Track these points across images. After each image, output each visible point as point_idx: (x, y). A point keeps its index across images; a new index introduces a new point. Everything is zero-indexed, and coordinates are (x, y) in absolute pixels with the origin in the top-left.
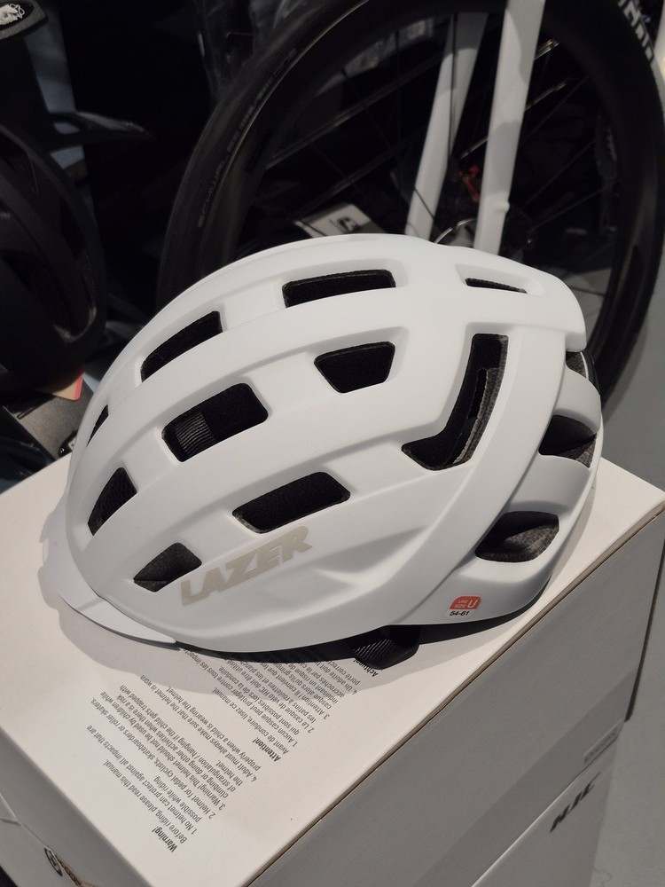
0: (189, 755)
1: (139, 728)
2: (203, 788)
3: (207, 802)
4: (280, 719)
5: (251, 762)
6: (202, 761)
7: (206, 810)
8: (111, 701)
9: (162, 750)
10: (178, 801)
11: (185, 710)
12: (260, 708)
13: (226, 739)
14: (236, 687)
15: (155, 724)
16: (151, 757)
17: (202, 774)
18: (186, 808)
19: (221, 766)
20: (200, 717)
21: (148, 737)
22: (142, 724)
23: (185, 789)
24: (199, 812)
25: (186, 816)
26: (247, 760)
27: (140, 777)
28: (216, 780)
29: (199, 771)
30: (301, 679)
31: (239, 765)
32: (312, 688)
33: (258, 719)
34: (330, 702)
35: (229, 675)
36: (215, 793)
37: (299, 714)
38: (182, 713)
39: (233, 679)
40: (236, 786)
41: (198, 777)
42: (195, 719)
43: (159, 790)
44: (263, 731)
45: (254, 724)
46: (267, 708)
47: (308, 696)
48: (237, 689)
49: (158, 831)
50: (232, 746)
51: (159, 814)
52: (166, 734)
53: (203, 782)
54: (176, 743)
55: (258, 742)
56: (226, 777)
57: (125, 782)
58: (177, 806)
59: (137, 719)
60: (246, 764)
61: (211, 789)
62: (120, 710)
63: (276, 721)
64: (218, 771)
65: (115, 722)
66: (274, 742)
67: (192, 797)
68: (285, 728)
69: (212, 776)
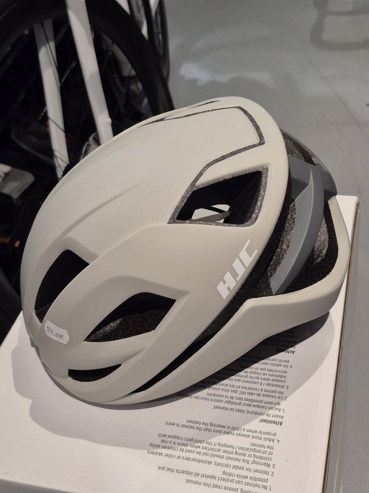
0: (231, 450)
1: (189, 451)
2: (254, 462)
3: (264, 468)
4: (264, 402)
5: (269, 433)
6: (240, 448)
7: (266, 473)
8: (159, 446)
9: (212, 455)
10: (246, 477)
11: (207, 427)
12: (247, 402)
13: (244, 430)
14: (224, 399)
15: (196, 444)
16: (210, 463)
17: (247, 455)
18: (255, 479)
19: (254, 445)
20: (218, 426)
21: (198, 453)
22: (189, 448)
23: (245, 469)
24: (264, 476)
25: (258, 483)
26: (265, 433)
27: (213, 477)
28: (258, 454)
29: (244, 455)
30: (257, 376)
32: (267, 377)
33: (251, 409)
34: (282, 379)
35: (215, 395)
36: (263, 461)
37: (272, 394)
38: (206, 429)
39: (220, 396)
40: (272, 451)
41: (246, 458)
42: (217, 429)
43: (231, 478)
44: (260, 414)
45: (251, 413)
46: (252, 400)
47: (268, 382)
48: (226, 399)
50: (250, 431)
52: (207, 446)
53: (251, 459)
54: (217, 447)
55: (262, 421)
56: (262, 449)
57: (208, 485)
58: (248, 480)
59: (183, 447)
60: (266, 436)
61: (259, 460)
62: (169, 448)
63: (263, 404)
64: (255, 448)
65: (172, 456)
66: (272, 416)
67: (252, 470)
68: (271, 406)
69: (254, 453)
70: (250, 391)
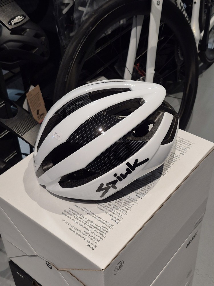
0: (93, 224)
1: (77, 219)
2: (99, 232)
3: (101, 236)
5: (111, 225)
6: (97, 225)
7: (101, 238)
8: (67, 212)
9: (85, 224)
10: (92, 237)
12: (110, 210)
13: (103, 219)
15: (81, 217)
16: (82, 226)
18: (95, 238)
19: (103, 226)
21: (80, 221)
23: (94, 233)
24: (99, 239)
25: (95, 240)
26: (110, 224)
27: (80, 231)
28: (102, 230)
29: (97, 228)
30: (121, 201)
32: (125, 204)
34: (130, 207)
36: (102, 234)
37: (122, 211)
38: (88, 214)
40: (108, 231)
41: (97, 230)
42: (93, 215)
43: (86, 234)
44: (113, 216)
45: (110, 214)
46: (113, 210)
47: (124, 206)
48: (103, 206)
49: (88, 245)
50: (105, 221)
51: (87, 241)
52: (85, 219)
54: (88, 221)
55: (112, 219)
56: (105, 229)
57: (76, 233)
58: (92, 238)
59: (76, 216)
60: (109, 225)
61: (101, 233)
62: (70, 214)
63: (116, 213)
64: (102, 228)
65: (70, 218)
66: (117, 219)
67: (96, 235)
68: (119, 215)
69: (101, 229)
70: (115, 206)
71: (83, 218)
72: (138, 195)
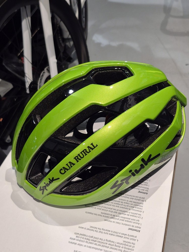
0: (113, 243)
1: (91, 243)
2: (124, 251)
5: (133, 236)
6: (118, 243)
8: (75, 239)
9: (102, 246)
11: (100, 231)
12: (122, 219)
13: (120, 233)
14: (110, 216)
15: (94, 239)
16: (101, 250)
17: (121, 247)
19: (125, 242)
20: (106, 230)
21: (95, 244)
22: (90, 241)
26: (131, 236)
28: (127, 247)
30: (127, 205)
31: (130, 239)
32: (133, 206)
33: (124, 222)
34: (141, 207)
35: (105, 214)
36: (129, 251)
37: (135, 215)
38: (100, 232)
39: (108, 214)
40: (134, 245)
42: (106, 232)
44: (129, 225)
45: (124, 224)
46: (124, 218)
47: (133, 209)
50: (123, 234)
52: (100, 241)
53: (123, 249)
54: (105, 242)
55: (130, 229)
56: (129, 244)
62: (80, 240)
63: (130, 220)
65: (81, 245)
66: (135, 227)
68: (134, 221)
69: (125, 246)
71: (97, 240)
72: (141, 191)
